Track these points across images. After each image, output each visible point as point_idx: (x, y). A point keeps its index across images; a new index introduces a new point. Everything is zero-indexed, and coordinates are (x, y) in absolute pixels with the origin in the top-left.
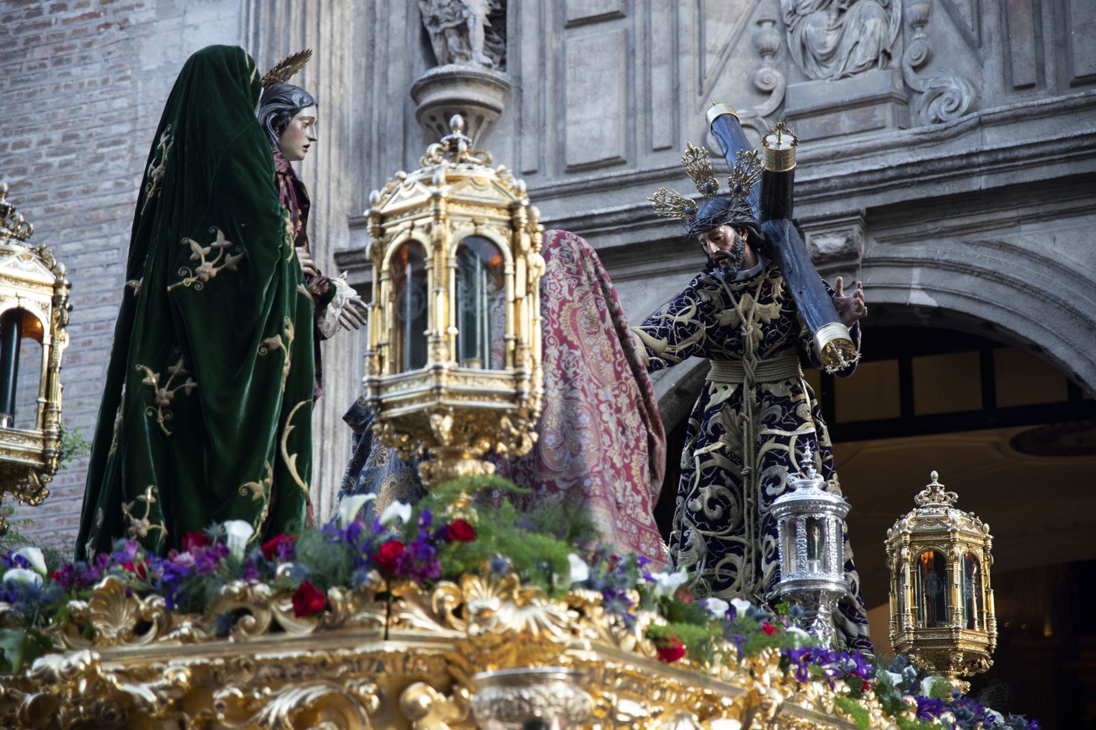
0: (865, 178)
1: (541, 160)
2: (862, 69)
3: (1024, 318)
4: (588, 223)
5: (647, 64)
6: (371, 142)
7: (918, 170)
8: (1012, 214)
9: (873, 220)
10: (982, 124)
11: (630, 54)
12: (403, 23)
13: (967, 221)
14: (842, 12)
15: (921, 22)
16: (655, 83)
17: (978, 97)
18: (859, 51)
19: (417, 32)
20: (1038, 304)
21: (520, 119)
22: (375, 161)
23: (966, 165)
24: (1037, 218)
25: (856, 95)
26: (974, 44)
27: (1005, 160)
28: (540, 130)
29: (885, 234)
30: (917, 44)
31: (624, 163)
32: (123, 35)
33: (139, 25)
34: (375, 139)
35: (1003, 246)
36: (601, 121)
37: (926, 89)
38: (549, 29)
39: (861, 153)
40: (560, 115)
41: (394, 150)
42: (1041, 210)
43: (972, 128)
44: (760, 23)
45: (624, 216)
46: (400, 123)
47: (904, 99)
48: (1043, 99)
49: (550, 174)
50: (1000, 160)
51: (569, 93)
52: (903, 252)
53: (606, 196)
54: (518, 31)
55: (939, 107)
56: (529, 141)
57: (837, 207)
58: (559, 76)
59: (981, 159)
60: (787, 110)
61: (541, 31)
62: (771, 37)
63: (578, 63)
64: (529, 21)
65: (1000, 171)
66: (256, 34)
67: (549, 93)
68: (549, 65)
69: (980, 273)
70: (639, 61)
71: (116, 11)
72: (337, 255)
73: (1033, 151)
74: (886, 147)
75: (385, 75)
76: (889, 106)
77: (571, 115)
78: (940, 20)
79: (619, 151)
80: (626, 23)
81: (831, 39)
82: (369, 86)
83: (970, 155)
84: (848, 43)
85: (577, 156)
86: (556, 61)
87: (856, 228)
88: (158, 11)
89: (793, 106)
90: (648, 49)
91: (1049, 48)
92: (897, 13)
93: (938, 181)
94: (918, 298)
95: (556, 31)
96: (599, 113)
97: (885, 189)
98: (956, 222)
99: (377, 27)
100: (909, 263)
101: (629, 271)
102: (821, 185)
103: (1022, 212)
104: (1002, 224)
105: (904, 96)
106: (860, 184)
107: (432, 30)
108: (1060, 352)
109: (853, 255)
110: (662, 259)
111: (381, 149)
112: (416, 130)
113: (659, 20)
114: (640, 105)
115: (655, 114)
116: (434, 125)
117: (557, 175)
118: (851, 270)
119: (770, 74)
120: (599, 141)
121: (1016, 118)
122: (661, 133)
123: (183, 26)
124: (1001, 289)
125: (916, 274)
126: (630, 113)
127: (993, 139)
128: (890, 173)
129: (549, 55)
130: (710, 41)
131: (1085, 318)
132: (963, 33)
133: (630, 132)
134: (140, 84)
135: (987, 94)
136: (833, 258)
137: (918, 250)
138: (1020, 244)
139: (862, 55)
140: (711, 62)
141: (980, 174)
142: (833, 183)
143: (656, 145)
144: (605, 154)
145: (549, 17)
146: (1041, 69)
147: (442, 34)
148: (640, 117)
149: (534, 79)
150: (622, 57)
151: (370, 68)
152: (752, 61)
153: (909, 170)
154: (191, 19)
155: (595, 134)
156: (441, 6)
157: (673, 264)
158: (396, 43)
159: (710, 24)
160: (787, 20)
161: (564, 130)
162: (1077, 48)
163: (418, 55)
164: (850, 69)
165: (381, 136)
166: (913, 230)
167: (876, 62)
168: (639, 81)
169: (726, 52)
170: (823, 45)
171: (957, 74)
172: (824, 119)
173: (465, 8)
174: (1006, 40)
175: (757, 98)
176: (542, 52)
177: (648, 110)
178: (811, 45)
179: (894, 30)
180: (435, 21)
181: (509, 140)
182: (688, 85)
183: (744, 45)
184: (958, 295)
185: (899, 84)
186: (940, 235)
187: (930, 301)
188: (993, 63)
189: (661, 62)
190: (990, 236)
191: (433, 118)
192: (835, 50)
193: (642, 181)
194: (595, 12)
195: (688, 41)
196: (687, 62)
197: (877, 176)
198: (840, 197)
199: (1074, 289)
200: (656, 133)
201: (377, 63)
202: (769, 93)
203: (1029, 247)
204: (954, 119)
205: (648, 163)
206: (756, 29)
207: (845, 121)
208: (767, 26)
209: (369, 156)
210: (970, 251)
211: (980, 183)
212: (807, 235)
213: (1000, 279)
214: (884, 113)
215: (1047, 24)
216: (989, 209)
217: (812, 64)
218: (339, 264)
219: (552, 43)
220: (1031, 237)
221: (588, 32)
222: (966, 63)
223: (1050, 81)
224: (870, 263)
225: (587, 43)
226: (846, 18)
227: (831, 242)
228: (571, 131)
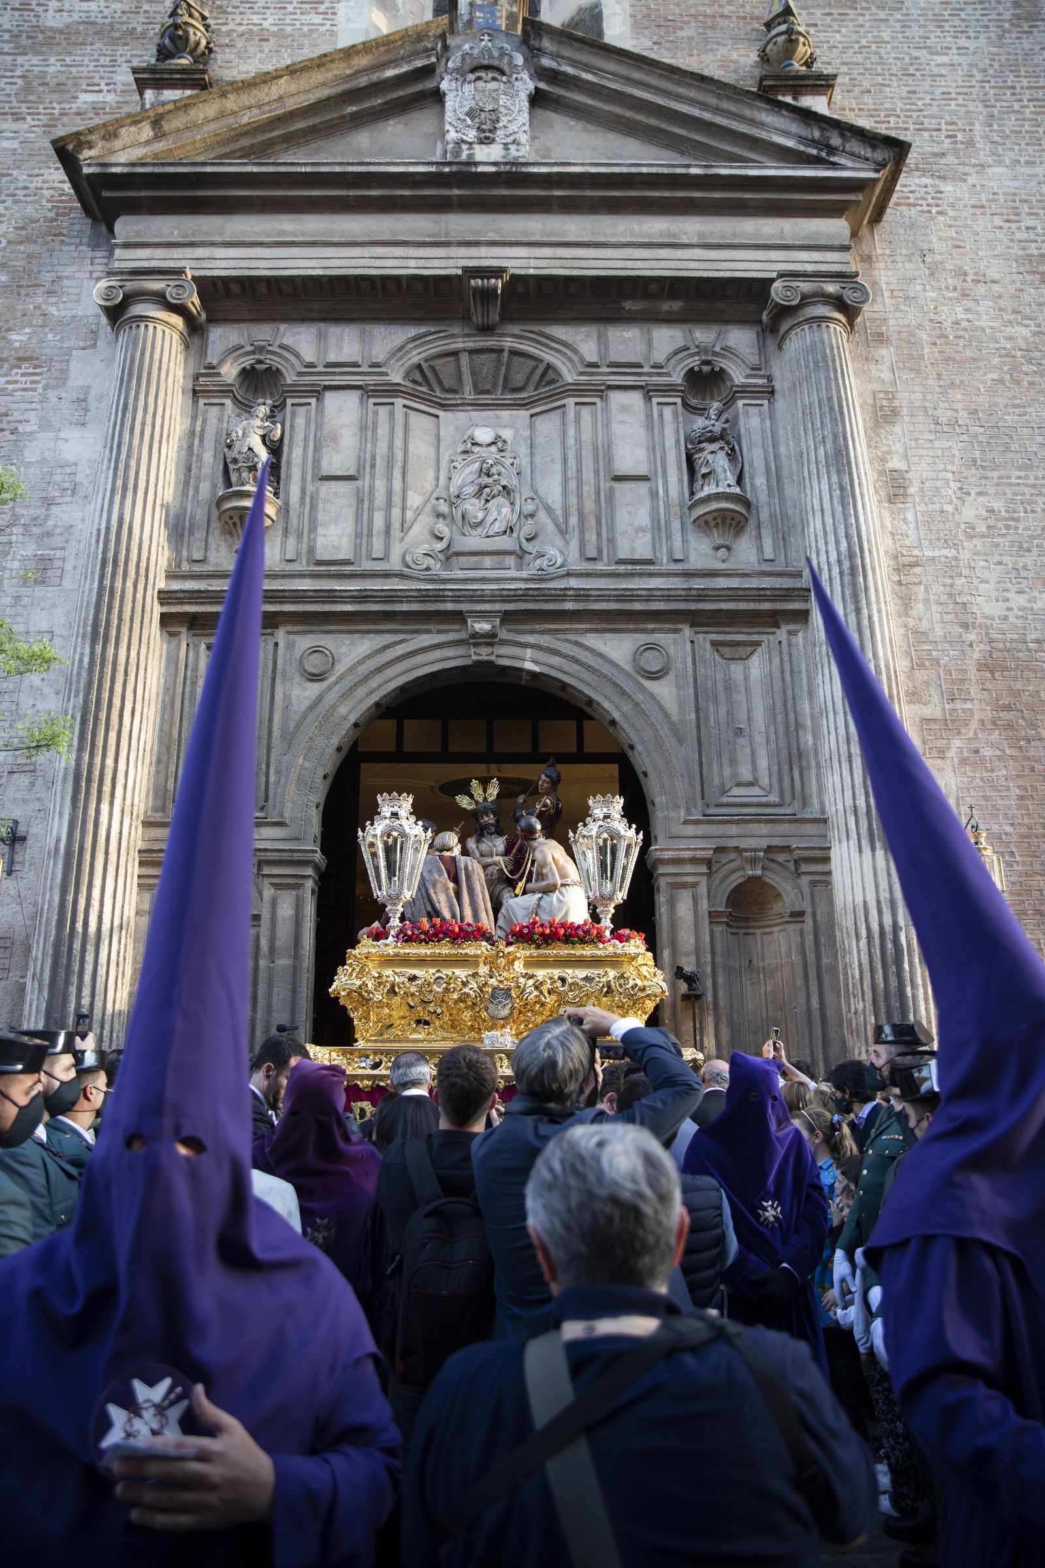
0: (505, 593)
1: (298, 554)
2: (498, 534)
3: (588, 684)
4: (332, 594)
5: (371, 510)
6: (184, 528)
7: (536, 593)
8: (583, 626)
9: (508, 618)
10: (569, 575)
11: (360, 501)
12: (212, 460)
13: (558, 627)
14: (487, 501)
15: (532, 516)
16: (375, 520)
17: (565, 560)
18: (497, 524)
19: (221, 466)
20: (596, 678)
21: (287, 528)
22: (186, 539)
23: (562, 596)
24: (596, 631)
25: (494, 548)
26: (563, 532)
27: (584, 595)
28: (300, 536)
29: (512, 627)
30: (528, 528)
31: (352, 563)
32: (13, 437)
33: (24, 433)
34: (187, 526)
35: (577, 643)
36: (340, 537)
37: (534, 552)
38: (309, 478)
39: (498, 580)
40: (313, 529)
41: (199, 535)
42: (599, 627)
43: (563, 576)
44: (437, 499)
45: (356, 594)
46: (206, 518)
47: (520, 555)
48: (600, 567)
49: (304, 563)
50: (582, 595)
51: (320, 517)
52: (522, 638)
53: (340, 581)
54: (288, 477)
55: (542, 562)
56: (292, 542)
57: (487, 607)
58: (313, 507)
59: (571, 593)
60: (452, 550)
61: (304, 479)
62: (444, 508)
63: (327, 501)
64: (296, 473)
65: (581, 601)
66: (119, 446)
67: (306, 515)
68: (308, 499)
69: (565, 656)
70: (366, 506)
71: (9, 422)
72: (159, 592)
73: (599, 593)
74: (512, 579)
75: (197, 489)
76: (513, 557)
77: (320, 530)
78: (542, 515)
79: (350, 556)
80: (359, 483)
81: (480, 515)
82: (185, 494)
83: (566, 589)
84: (490, 519)
85: (322, 555)
86: (312, 498)
87: (498, 620)
88: (40, 426)
89: (457, 547)
90: (371, 501)
91: (605, 541)
92: (517, 508)
93: (546, 601)
94: (529, 666)
95: (313, 480)
96: (339, 532)
97: (516, 601)
98: (552, 626)
99: (194, 459)
100: (525, 645)
101: (353, 628)
102: (479, 593)
103: (588, 626)
104: (577, 631)
105: (520, 553)
106: (502, 596)
107: (231, 466)
108: (606, 705)
109: (494, 636)
110: (375, 623)
111: (191, 533)
112: (215, 524)
113: (380, 485)
114: (365, 531)
115: (374, 539)
116: (231, 522)
117: (308, 565)
118: (491, 645)
119: (442, 528)
120: (337, 548)
121: (588, 575)
122: (378, 549)
123: (57, 439)
124: (576, 667)
125: (529, 652)
126: (358, 535)
127: (574, 583)
128: (520, 592)
129: (308, 493)
130: (409, 503)
131: (621, 688)
132: (557, 525)
133: (357, 547)
134: (22, 469)
135: (571, 559)
136: (483, 636)
137: (530, 639)
138: (587, 643)
139: (498, 527)
140: (409, 515)
141: (570, 601)
142: (486, 592)
143: (374, 556)
144: (341, 557)
145: (310, 471)
146: (600, 551)
147: (238, 470)
148: (365, 538)
149: (298, 506)
150: (355, 502)
151: (186, 483)
152: (432, 519)
153: (531, 592)
154: (63, 435)
155: (336, 543)
156: (239, 453)
157: (381, 627)
158: (206, 470)
159: (410, 493)
160: (454, 500)
161: (315, 539)
162: (619, 544)
163: (220, 480)
164: (490, 533)
165: (191, 525)
166: (528, 627)
167: (505, 532)
168: (365, 517)
169: (419, 512)
170: (476, 517)
171: (553, 546)
172: (476, 558)
173: (257, 456)
174: (582, 532)
175: (434, 541)
176: (303, 491)
177: (370, 534)
178: (467, 516)
179: (515, 517)
180: (235, 461)
181: (279, 539)
182: (396, 525)
183: (428, 509)
184: (552, 667)
185: (518, 548)
186: (542, 632)
187: (536, 669)
188: (574, 544)
189: (379, 509)
190: (569, 637)
191: (231, 518)
192: (482, 522)
193: (364, 575)
194: (339, 473)
195: (397, 500)
196: (396, 512)
197: (512, 593)
198: (489, 601)
199: (615, 672)
200: (375, 549)
201: (192, 481)
202: (442, 539)
203: (592, 646)
204: (552, 570)
205: (368, 566)
206: (435, 502)
207: (488, 561)
208: (442, 501)
209: (182, 536)
210: (559, 643)
211: (569, 606)
212: (469, 620)
213: (576, 661)
214: (510, 561)
215: (604, 528)
216: (571, 621)
217: (467, 529)
218: (159, 598)
219: (310, 487)
220: (591, 640)
221: (333, 484)
222: (559, 541)
223: (605, 558)
224: (503, 642)
225: (333, 490)
226: (489, 505)
227: (483, 626)
228: (320, 540)
